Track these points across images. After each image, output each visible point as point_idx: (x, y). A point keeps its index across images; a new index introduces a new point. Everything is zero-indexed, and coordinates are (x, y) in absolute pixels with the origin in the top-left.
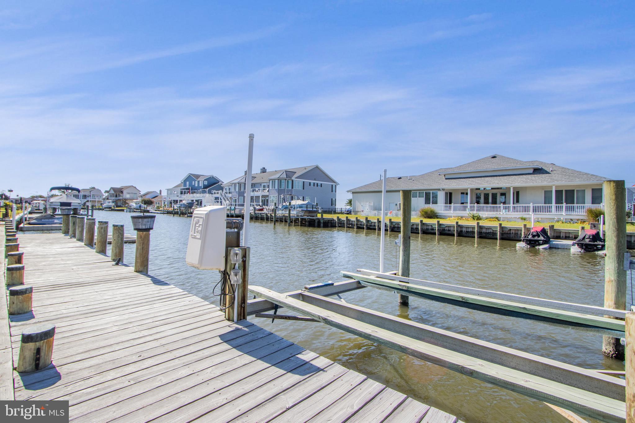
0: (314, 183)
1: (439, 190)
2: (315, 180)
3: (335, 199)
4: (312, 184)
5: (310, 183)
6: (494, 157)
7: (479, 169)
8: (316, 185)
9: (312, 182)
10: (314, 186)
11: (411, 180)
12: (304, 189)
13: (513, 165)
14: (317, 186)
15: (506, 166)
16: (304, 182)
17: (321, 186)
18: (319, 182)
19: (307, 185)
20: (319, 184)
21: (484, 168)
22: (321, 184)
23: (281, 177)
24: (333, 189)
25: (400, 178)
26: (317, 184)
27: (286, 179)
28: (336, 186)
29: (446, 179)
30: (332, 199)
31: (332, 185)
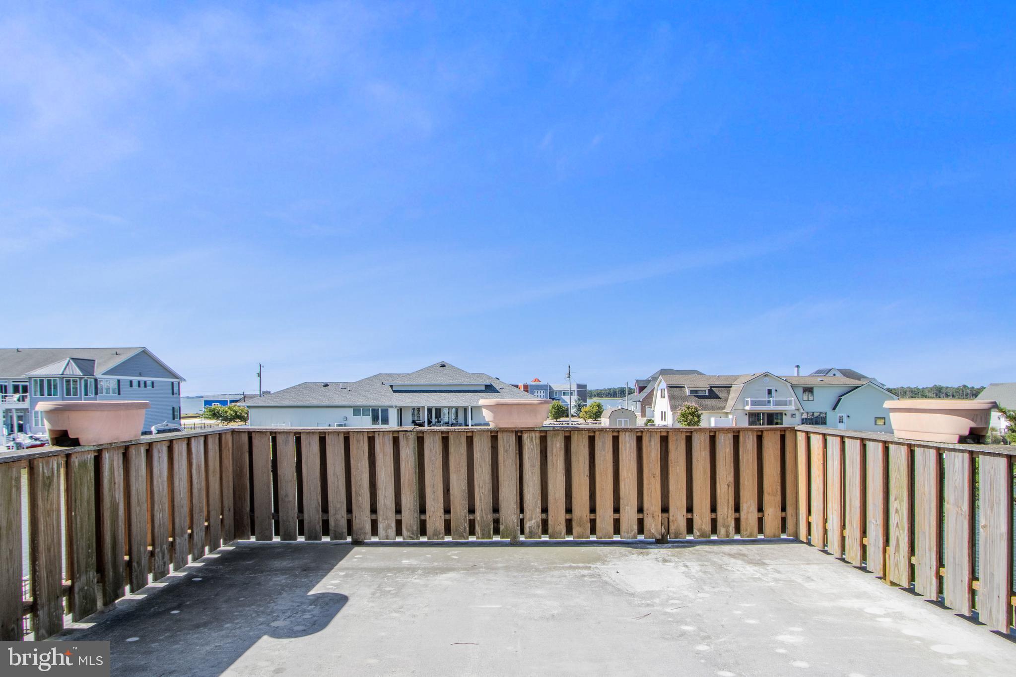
0: (139, 382)
1: (392, 407)
2: (140, 375)
3: (180, 408)
4: (135, 384)
5: (131, 382)
6: (443, 366)
7: (433, 382)
8: (142, 384)
9: (135, 379)
10: (139, 386)
11: (346, 390)
12: (119, 394)
13: (466, 380)
14: (145, 386)
15: (460, 381)
16: (119, 381)
17: (153, 386)
18: (149, 379)
19: (125, 387)
20: (149, 383)
21: (439, 382)
22: (153, 383)
23: (67, 372)
24: (174, 390)
25: (326, 385)
26: (145, 383)
27: (81, 379)
28: (179, 383)
29: (395, 391)
30: (173, 408)
31: (173, 383)
